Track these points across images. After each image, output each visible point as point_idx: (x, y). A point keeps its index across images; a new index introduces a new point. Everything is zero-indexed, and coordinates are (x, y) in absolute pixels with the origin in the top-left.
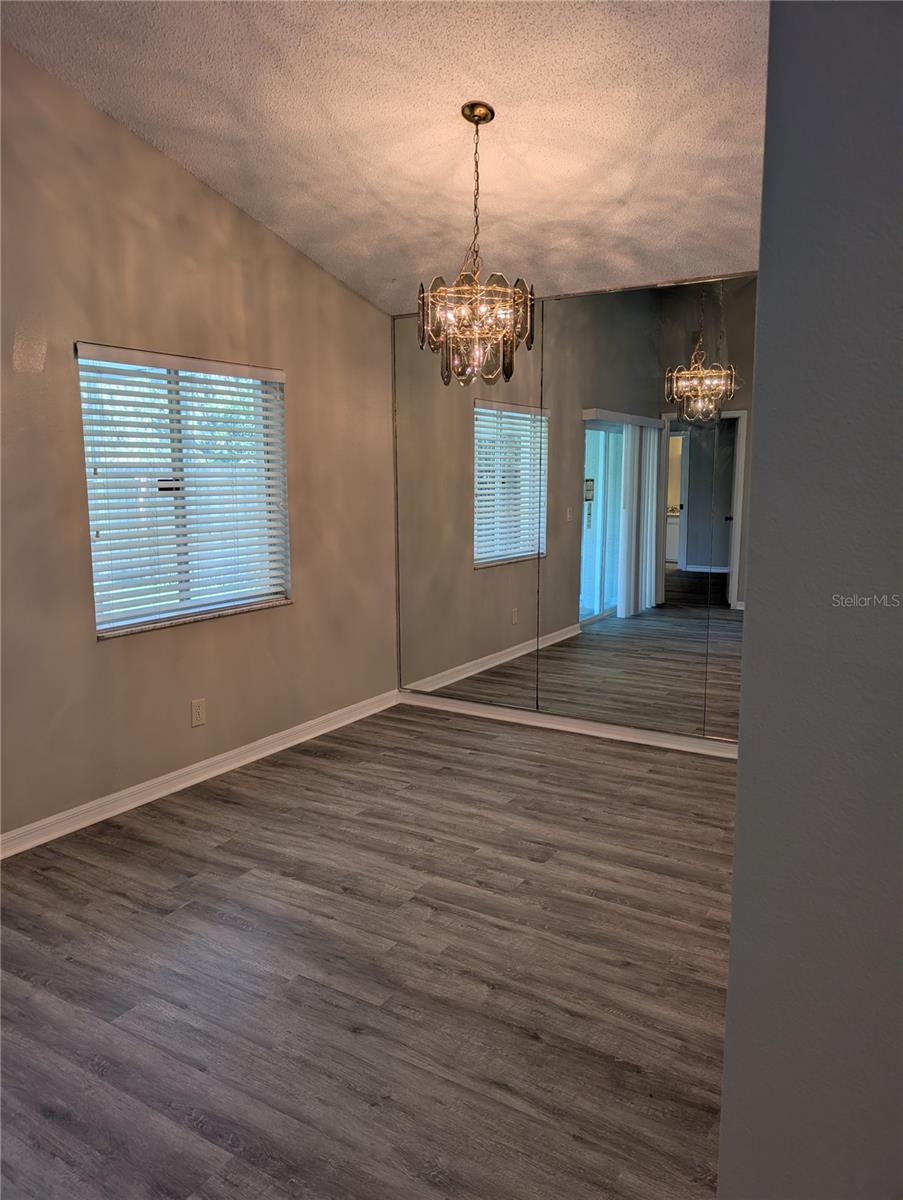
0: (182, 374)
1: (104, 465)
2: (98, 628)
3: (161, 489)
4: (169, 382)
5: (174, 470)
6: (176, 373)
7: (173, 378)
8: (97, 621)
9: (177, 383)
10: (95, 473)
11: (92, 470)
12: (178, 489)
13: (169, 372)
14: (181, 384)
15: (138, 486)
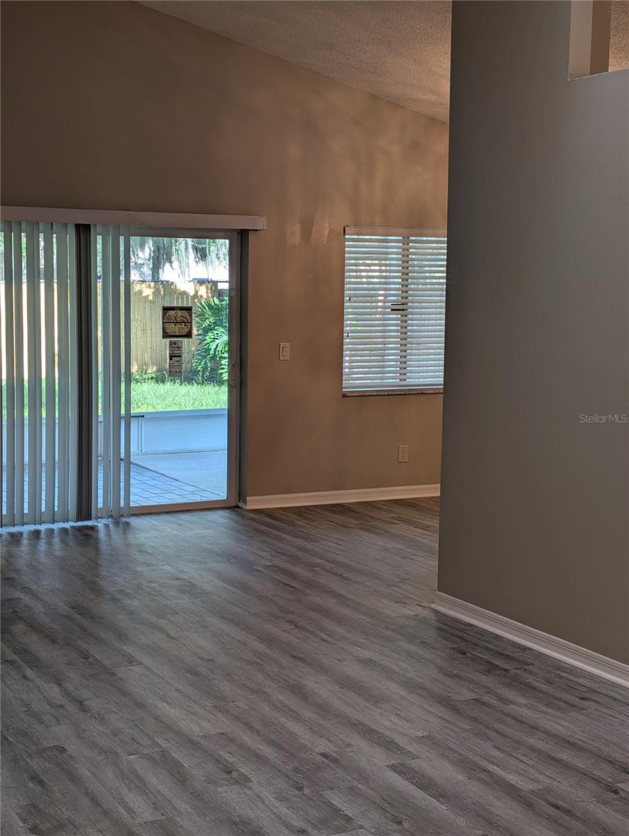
0: (411, 238)
1: (356, 296)
2: (344, 390)
3: (392, 310)
4: (403, 244)
5: (402, 298)
6: (408, 238)
7: (406, 241)
8: (343, 386)
9: (408, 244)
10: (350, 300)
11: (348, 298)
12: (403, 310)
13: (404, 238)
14: (410, 244)
15: (377, 307)
